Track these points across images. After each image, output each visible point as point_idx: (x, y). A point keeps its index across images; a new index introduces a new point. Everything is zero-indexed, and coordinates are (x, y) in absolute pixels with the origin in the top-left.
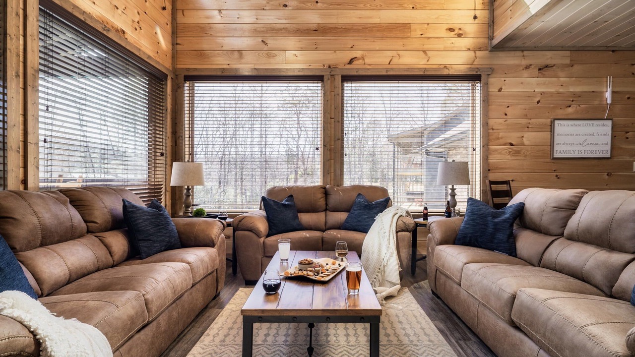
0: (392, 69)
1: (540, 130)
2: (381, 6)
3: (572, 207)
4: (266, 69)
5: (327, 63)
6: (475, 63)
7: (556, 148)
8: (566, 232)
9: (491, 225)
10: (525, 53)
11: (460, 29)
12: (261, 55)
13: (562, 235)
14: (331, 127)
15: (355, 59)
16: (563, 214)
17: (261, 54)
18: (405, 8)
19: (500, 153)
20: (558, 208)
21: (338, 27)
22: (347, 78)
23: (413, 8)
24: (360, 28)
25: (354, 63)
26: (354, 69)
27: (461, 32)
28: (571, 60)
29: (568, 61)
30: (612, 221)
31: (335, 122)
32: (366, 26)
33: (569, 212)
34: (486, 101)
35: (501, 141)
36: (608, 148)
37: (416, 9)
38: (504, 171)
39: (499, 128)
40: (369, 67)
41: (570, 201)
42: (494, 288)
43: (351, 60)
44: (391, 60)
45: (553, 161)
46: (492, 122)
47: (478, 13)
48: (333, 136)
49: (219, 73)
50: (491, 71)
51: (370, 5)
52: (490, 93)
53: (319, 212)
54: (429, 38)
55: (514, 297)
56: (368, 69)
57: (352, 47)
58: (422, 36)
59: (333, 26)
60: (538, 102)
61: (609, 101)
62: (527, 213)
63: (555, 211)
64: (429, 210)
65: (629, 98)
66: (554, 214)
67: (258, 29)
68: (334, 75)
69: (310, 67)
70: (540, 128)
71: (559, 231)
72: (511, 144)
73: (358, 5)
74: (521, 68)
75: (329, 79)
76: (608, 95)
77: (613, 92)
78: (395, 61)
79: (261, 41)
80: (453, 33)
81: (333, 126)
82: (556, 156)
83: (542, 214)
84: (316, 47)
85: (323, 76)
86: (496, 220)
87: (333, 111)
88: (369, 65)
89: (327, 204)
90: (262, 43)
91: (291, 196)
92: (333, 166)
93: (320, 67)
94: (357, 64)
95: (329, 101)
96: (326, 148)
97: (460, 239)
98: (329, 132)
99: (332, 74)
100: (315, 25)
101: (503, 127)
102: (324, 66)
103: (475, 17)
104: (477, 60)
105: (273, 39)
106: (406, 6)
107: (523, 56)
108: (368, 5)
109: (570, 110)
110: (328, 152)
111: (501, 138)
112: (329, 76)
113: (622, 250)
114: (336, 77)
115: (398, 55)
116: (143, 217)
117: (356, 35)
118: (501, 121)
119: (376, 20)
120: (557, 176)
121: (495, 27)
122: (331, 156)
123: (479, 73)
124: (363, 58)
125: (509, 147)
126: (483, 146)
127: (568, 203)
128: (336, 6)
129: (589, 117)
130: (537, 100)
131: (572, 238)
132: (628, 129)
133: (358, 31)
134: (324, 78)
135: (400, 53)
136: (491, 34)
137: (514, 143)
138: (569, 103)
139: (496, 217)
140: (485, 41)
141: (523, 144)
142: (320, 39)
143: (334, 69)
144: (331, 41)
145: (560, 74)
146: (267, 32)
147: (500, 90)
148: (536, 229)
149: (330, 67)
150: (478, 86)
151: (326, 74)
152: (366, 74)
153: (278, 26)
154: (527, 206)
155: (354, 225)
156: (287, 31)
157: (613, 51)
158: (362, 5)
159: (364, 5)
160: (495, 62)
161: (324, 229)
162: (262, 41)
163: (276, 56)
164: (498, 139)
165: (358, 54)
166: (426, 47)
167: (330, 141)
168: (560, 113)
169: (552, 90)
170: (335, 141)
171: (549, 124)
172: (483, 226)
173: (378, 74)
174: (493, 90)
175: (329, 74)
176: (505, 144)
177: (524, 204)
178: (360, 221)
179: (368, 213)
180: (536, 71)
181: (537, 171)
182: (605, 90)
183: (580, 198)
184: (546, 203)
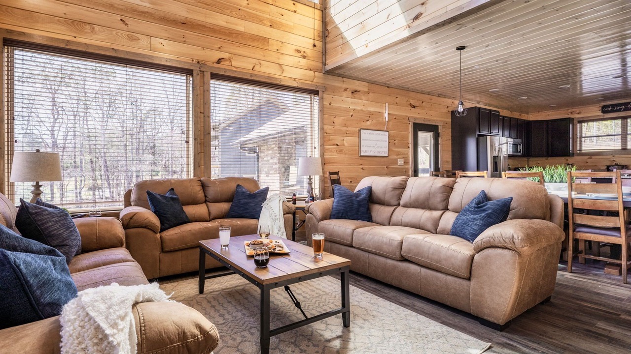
0: (256, 75)
1: (353, 136)
2: (245, 17)
3: (402, 187)
4: (127, 52)
5: (196, 58)
6: (315, 81)
7: (362, 149)
8: (402, 203)
9: (355, 202)
10: (344, 79)
11: (304, 52)
12: (121, 35)
13: (399, 204)
14: (201, 121)
15: (223, 60)
16: (397, 192)
17: (119, 34)
18: (264, 25)
19: (331, 151)
20: (395, 189)
21: (207, 26)
22: (215, 76)
23: (271, 26)
24: (227, 32)
25: (222, 63)
26: (222, 69)
27: (305, 55)
28: (368, 89)
29: (366, 90)
30: (429, 193)
31: (204, 116)
32: (233, 32)
33: (400, 191)
34: (322, 111)
35: (332, 142)
36: (387, 150)
37: (273, 28)
38: (334, 165)
39: (330, 132)
40: (236, 70)
41: (400, 184)
42: (385, 240)
43: (220, 59)
44: (254, 67)
45: (361, 158)
46: (326, 127)
47: (317, 43)
48: (202, 129)
49: (62, 45)
50: (325, 89)
51: (236, 13)
52: (325, 106)
53: (199, 204)
54: (283, 54)
55: (401, 243)
56: (235, 71)
57: (220, 48)
58: (278, 51)
59: (201, 23)
60: (352, 116)
61: (387, 120)
62: (374, 193)
63: (393, 190)
64: (297, 196)
65: (395, 118)
66: (392, 192)
67: (116, 6)
68: (203, 71)
69: (178, 59)
70: (352, 135)
71: (396, 203)
72: (337, 145)
73: (225, 10)
74: (342, 90)
75: (198, 74)
76: (386, 115)
77: (389, 114)
78: (257, 68)
79: (119, 19)
80: (300, 54)
81: (202, 120)
82: (362, 154)
83: (385, 193)
84: (184, 40)
85: (192, 71)
86: (359, 199)
87: (202, 106)
88: (236, 68)
89: (206, 196)
90: (121, 22)
91: (172, 189)
92: (203, 159)
93: (188, 61)
94: (224, 65)
95: (199, 96)
96: (196, 142)
97: (334, 215)
98: (199, 126)
99: (201, 70)
100: (183, 18)
101: (332, 132)
102: (193, 61)
103: (314, 46)
104: (315, 79)
105: (135, 21)
106: (265, 22)
107: (343, 81)
108: (234, 13)
109: (368, 123)
110: (199, 145)
111: (332, 140)
112: (199, 71)
113: (436, 209)
114: (205, 73)
115: (260, 63)
116: (53, 219)
117: (224, 37)
118: (331, 127)
119: (241, 29)
120: (362, 168)
121: (327, 57)
122: (201, 150)
123: (317, 89)
124: (230, 60)
125: (336, 146)
126: (321, 146)
127: (399, 185)
128: (204, 5)
129: (377, 129)
130: (351, 114)
131: (406, 206)
132: (395, 139)
133: (225, 34)
134: (194, 72)
135: (261, 62)
136: (324, 61)
137: (339, 144)
138: (368, 118)
139: (358, 197)
140: (320, 65)
141: (344, 145)
142: (188, 33)
143: (203, 65)
144: (199, 37)
145: (363, 97)
146: (127, 12)
147: (330, 104)
148: (382, 203)
149: (198, 62)
150: (316, 99)
151: (196, 69)
152: (234, 75)
153: (141, 9)
154: (374, 188)
155: (241, 212)
156: (151, 16)
157: (388, 87)
158: (228, 11)
159: (231, 12)
160: (327, 83)
161: (209, 219)
162: (121, 20)
163: (139, 40)
164: (330, 140)
165: (226, 55)
166: (281, 62)
167: (201, 134)
168: (364, 125)
169: (359, 108)
170: (204, 135)
171: (358, 131)
172: (350, 204)
173: (243, 77)
174: (326, 103)
175: (198, 69)
176: (334, 145)
177: (371, 187)
178: (247, 209)
179: (254, 201)
180: (350, 93)
181: (352, 165)
182: (385, 112)
183: (406, 181)
184: (387, 186)
